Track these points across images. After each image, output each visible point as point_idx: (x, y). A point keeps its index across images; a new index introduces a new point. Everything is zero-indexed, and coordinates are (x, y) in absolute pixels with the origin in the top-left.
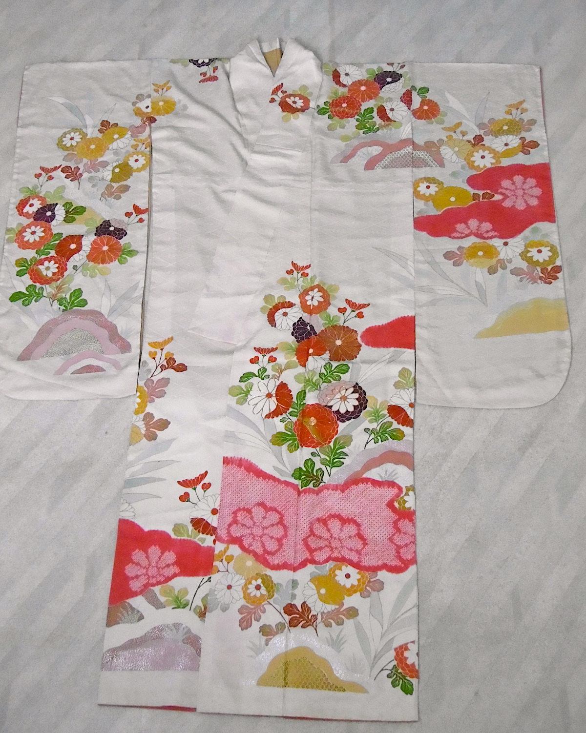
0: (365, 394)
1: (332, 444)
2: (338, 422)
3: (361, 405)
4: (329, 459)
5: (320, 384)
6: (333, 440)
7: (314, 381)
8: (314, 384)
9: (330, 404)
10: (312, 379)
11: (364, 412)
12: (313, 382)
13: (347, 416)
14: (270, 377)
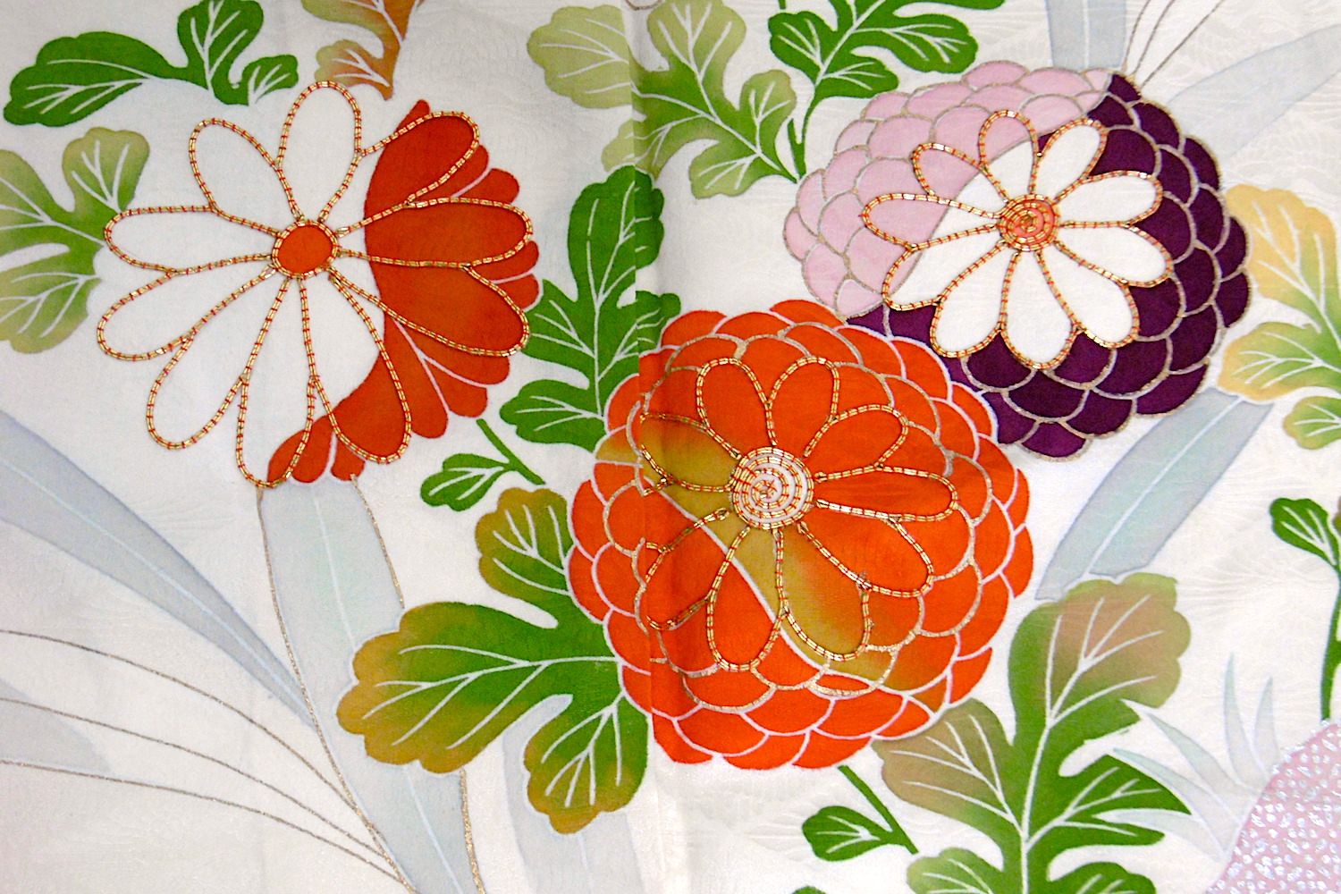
0: (1209, 171)
1: (994, 690)
2: (1015, 453)
3: (1193, 272)
4: (993, 855)
5: (798, 116)
6: (1001, 643)
7: (732, 94)
8: (739, 118)
9: (906, 297)
10: (714, 78)
11: (1228, 338)
12: (721, 105)
13: (1088, 387)
14: (307, 70)
